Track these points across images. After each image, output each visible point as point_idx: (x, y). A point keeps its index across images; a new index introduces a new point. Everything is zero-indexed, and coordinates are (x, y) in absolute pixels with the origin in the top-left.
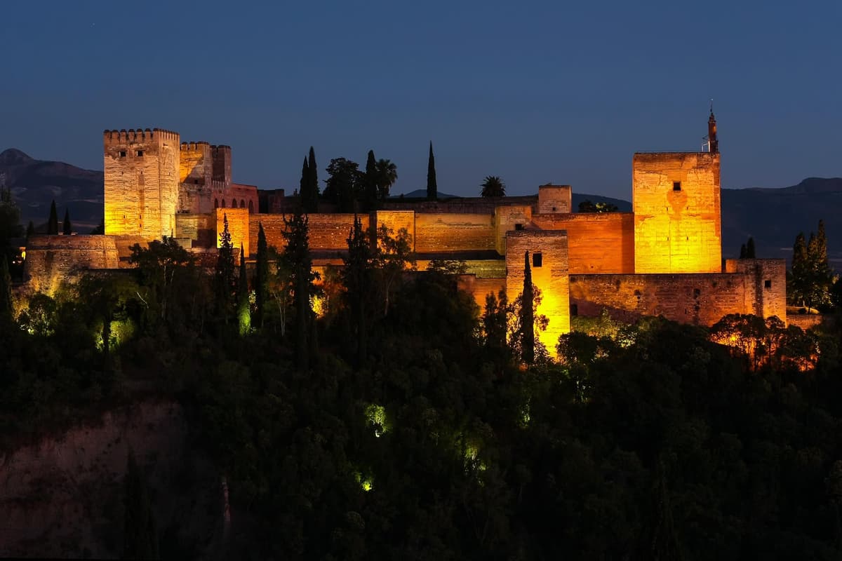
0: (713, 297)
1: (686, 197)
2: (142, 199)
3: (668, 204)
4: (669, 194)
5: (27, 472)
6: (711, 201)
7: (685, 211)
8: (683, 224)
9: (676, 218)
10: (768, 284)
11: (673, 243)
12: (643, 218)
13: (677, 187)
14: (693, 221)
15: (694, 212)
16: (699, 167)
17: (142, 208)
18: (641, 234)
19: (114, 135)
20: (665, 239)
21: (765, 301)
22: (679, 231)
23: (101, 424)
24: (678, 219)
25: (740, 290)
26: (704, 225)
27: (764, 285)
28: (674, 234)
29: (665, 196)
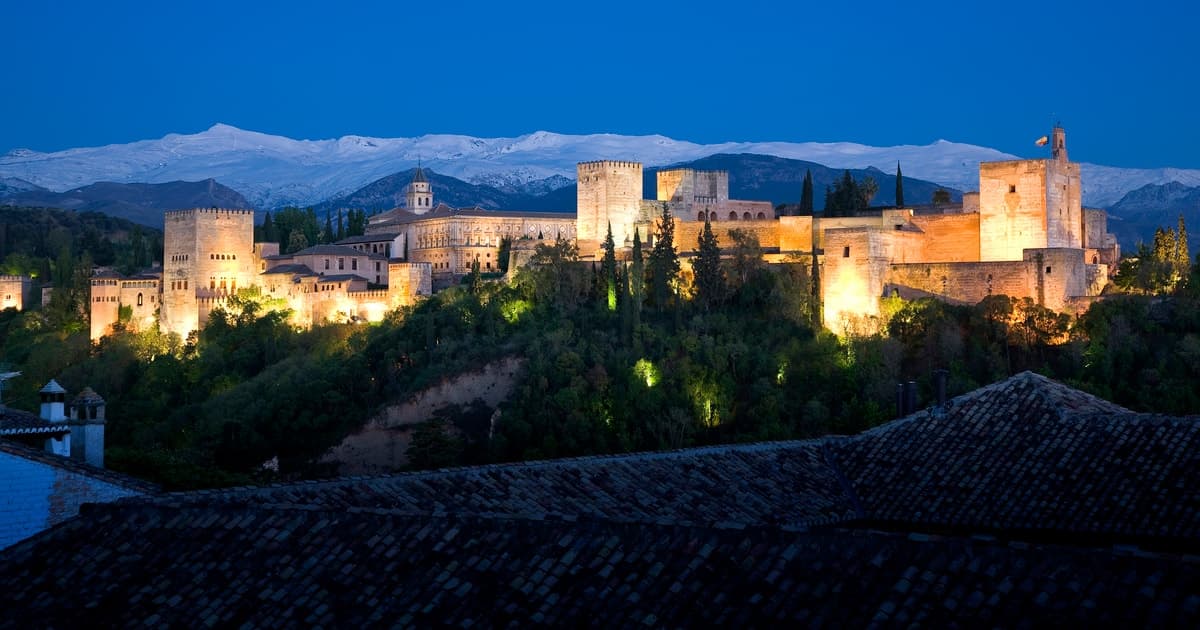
0: (1002, 282)
1: (1019, 197)
2: (597, 212)
3: (1005, 204)
4: (1006, 196)
5: (433, 405)
6: (1039, 201)
7: (1018, 210)
8: (1017, 221)
9: (1012, 216)
10: (1049, 270)
11: (1009, 236)
12: (987, 216)
13: (1013, 190)
14: (1026, 218)
15: (1025, 211)
16: (1030, 172)
17: (597, 219)
18: (985, 230)
19: (583, 166)
20: (1003, 234)
21: (1046, 284)
22: (1014, 227)
23: (483, 372)
24: (1013, 217)
25: (1024, 275)
26: (1033, 221)
27: (1045, 270)
28: (1010, 229)
29: (1003, 198)
